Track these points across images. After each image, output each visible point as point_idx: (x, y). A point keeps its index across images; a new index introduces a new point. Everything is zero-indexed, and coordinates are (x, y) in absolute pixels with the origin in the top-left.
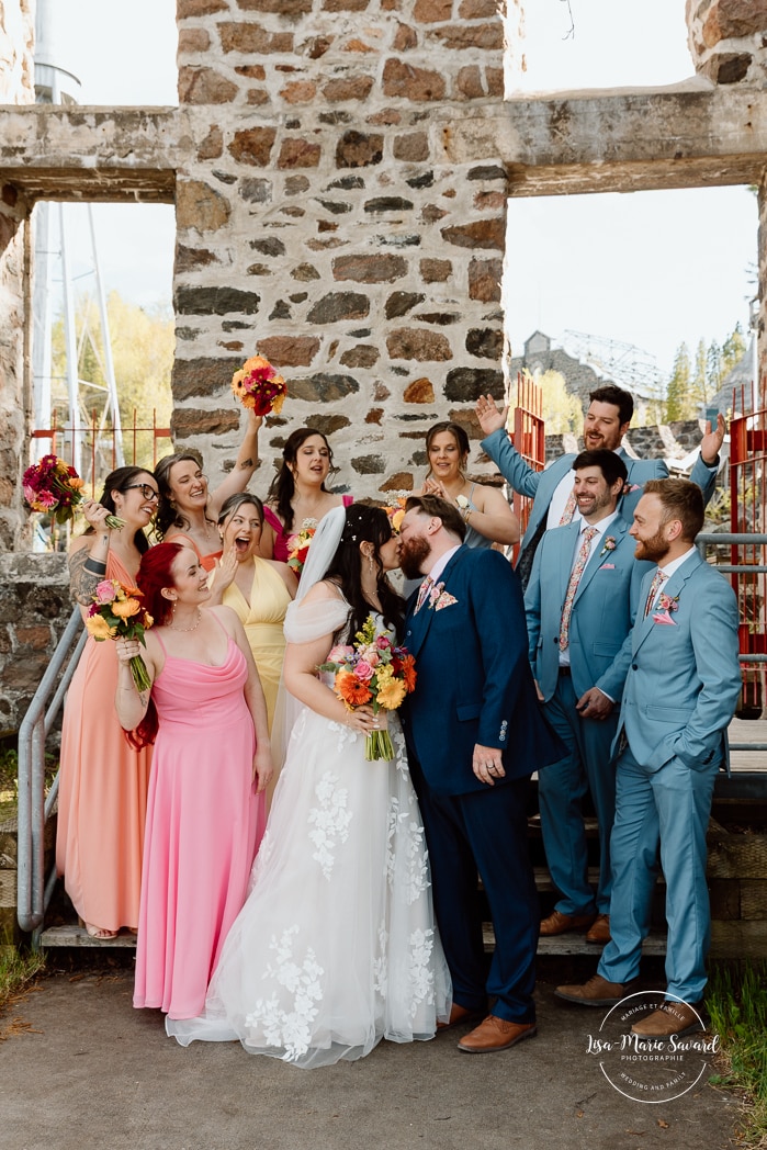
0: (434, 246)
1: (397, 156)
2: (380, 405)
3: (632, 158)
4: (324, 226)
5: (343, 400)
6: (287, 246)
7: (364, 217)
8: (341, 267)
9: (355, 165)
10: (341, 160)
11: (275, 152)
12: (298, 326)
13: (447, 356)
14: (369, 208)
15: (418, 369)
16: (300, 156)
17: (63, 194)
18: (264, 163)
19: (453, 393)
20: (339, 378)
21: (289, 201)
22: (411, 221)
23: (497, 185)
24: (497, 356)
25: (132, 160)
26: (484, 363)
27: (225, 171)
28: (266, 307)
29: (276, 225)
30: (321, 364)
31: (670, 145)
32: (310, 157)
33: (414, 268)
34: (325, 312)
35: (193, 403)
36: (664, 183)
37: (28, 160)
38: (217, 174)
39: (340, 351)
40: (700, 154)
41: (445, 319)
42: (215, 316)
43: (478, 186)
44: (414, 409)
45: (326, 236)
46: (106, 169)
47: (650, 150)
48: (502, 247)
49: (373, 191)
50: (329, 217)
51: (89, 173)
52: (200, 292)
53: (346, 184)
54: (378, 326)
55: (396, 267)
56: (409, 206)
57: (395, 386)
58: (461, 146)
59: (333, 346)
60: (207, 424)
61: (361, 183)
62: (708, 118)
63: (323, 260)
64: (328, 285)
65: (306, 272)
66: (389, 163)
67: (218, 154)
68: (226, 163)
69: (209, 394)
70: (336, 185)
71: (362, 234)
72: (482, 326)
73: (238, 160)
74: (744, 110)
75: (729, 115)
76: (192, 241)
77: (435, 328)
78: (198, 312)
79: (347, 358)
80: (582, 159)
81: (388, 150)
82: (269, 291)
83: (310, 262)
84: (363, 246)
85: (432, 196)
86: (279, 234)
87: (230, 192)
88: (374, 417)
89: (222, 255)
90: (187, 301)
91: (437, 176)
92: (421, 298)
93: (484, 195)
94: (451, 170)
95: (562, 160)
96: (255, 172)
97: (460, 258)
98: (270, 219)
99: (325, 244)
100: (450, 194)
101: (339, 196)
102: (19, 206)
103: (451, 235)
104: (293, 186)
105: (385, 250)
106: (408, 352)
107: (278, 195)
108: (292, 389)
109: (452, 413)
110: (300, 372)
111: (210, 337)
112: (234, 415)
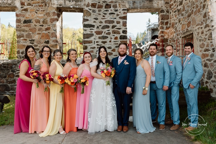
0: (118, 19)
1: (113, 7)
2: (111, 40)
3: (143, 8)
4: (103, 16)
5: (106, 39)
6: (99, 19)
7: (109, 15)
8: (106, 22)
9: (107, 8)
10: (106, 8)
11: (97, 6)
12: (100, 29)
13: (120, 34)
14: (109, 14)
15: (116, 35)
17: (67, 11)
18: (95, 8)
19: (121, 38)
20: (106, 36)
21: (99, 13)
22: (115, 16)
23: (126, 11)
24: (126, 34)
25: (77, 7)
27: (90, 9)
28: (96, 27)
29: (97, 16)
30: (103, 34)
31: (148, 7)
32: (101, 7)
33: (115, 22)
34: (104, 27)
35: (86, 40)
37: (63, 6)
38: (89, 9)
39: (106, 33)
40: (152, 8)
41: (119, 29)
42: (89, 28)
43: (124, 11)
44: (115, 40)
45: (104, 17)
46: (74, 8)
47: (145, 7)
48: (126, 19)
49: (110, 12)
50: (104, 15)
51: (71, 8)
52: (87, 25)
53: (106, 11)
54: (111, 30)
55: (113, 22)
56: (115, 14)
57: (113, 37)
58: (121, 6)
59: (105, 32)
60: (88, 42)
61: (108, 11)
62: (153, 4)
63: (103, 21)
64: (104, 24)
65: (101, 22)
66: (112, 8)
67: (89, 6)
68: (90, 7)
69: (88, 38)
70: (105, 11)
71: (108, 17)
72: (124, 30)
73: (92, 7)
74: (157, 3)
75: (155, 3)
76: (86, 18)
77: (118, 30)
78: (87, 27)
79: (107, 34)
80: (137, 8)
81: (112, 6)
82: (96, 25)
83: (102, 21)
84: (109, 19)
85: (118, 13)
86: (97, 17)
87: (91, 11)
88: (110, 41)
89: (90, 20)
90: (85, 26)
91: (118, 10)
92: (116, 26)
93: (124, 13)
94: (120, 9)
95: (134, 8)
96: (94, 9)
97: (121, 21)
98: (96, 15)
99: (104, 19)
100: (120, 12)
101: (105, 12)
102: (61, 13)
103: (120, 18)
104: (99, 11)
105: (111, 20)
106: (115, 33)
107: (97, 12)
108: (99, 38)
109: (120, 41)
110: (100, 36)
111: (88, 30)
112: (92, 41)
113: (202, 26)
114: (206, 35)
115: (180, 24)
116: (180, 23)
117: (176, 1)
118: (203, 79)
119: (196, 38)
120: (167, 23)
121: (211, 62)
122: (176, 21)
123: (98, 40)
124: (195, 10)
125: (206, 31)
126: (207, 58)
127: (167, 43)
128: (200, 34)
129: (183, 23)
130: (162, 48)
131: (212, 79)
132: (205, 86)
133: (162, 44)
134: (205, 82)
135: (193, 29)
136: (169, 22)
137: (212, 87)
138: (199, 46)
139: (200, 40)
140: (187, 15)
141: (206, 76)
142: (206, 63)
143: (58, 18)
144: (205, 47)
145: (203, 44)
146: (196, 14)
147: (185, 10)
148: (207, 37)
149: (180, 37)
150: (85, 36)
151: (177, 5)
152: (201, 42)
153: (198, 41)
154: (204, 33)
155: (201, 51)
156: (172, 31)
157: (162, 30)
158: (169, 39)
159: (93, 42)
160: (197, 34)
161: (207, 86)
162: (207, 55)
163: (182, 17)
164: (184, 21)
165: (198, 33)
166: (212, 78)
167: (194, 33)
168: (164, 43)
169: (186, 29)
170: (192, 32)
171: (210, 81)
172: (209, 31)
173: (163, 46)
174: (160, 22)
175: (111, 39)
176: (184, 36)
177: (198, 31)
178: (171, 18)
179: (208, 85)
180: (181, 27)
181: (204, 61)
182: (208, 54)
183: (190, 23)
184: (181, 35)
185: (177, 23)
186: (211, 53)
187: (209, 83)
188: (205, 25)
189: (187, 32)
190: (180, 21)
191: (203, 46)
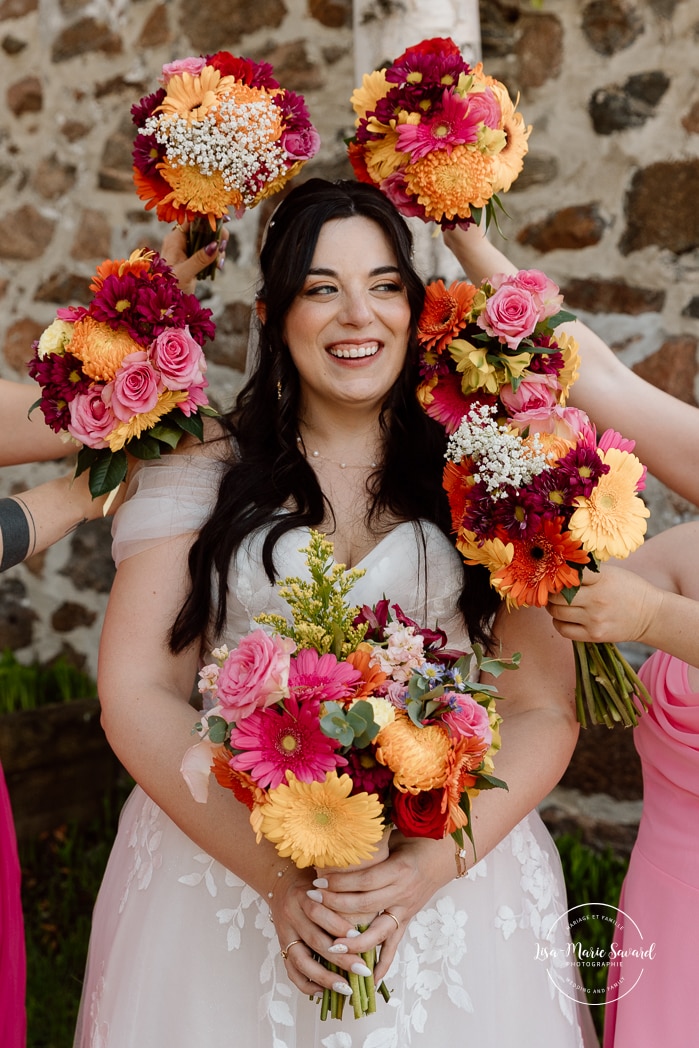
114: (74, 131)
125: (80, 96)
132: (46, 644)
134: (46, 613)
141: (58, 557)
144: (57, 258)
145: (25, 215)
148: (86, 154)
154: (49, 102)
172: (111, 100)
179: (81, 639)
188: (57, 22)
191: (23, 243)
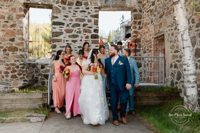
0: (89, 17)
1: (84, 5)
3: (116, 7)
4: (74, 14)
5: (77, 38)
6: (69, 17)
7: (80, 13)
8: (76, 20)
9: (78, 6)
10: (76, 5)
11: (67, 3)
12: (70, 28)
13: (91, 33)
14: (80, 12)
15: (87, 34)
16: (71, 4)
17: (34, 7)
18: (65, 5)
19: (92, 38)
20: (76, 35)
21: (69, 10)
22: (86, 14)
23: (98, 10)
24: (98, 33)
25: (46, 3)
26: (96, 34)
27: (60, 5)
28: (66, 25)
29: (67, 13)
30: (73, 33)
31: (121, 6)
32: (72, 4)
33: (86, 20)
34: (74, 26)
35: (55, 38)
36: (119, 10)
37: (30, 2)
38: (59, 6)
39: (76, 31)
40: (124, 7)
41: (91, 27)
42: (58, 26)
43: (95, 10)
45: (74, 15)
46: (42, 4)
47: (118, 6)
48: (98, 18)
49: (81, 9)
50: (75, 13)
51: (40, 4)
52: (56, 22)
53: (77, 8)
54: (82, 28)
55: (84, 20)
56: (86, 12)
57: (84, 36)
58: (93, 4)
59: (75, 31)
60: (57, 41)
61: (79, 8)
62: (125, 2)
63: (74, 19)
64: (74, 22)
65: (71, 20)
66: (83, 6)
67: (59, 3)
68: (60, 4)
69: (58, 37)
70: (76, 8)
71: (79, 15)
72: (96, 29)
73: (62, 4)
74: (130, 1)
75: (128, 2)
76: (55, 15)
77: (89, 29)
78: (56, 25)
79: (77, 32)
80: (109, 7)
81: (83, 4)
82: (67, 22)
83: (72, 19)
84: (79, 17)
85: (89, 11)
86: (67, 15)
87: (61, 8)
88: (81, 40)
89: (59, 17)
90: (54, 23)
91: (90, 8)
92: (88, 24)
93: (96, 11)
94: (92, 7)
95: (106, 7)
96: (64, 6)
97: (93, 19)
98: (66, 13)
99: (74, 16)
100: (91, 10)
101: (76, 10)
102: (28, 8)
103: (92, 16)
104: (70, 8)
105: (82, 18)
106: (86, 32)
107: (67, 9)
108: (69, 36)
109: (92, 40)
110: (71, 34)
111: (58, 29)
112: (61, 40)
113: (172, 28)
114: (176, 37)
115: (152, 25)
116: (152, 23)
117: (149, 1)
118: (173, 79)
119: (167, 40)
120: (140, 23)
121: (180, 63)
122: (148, 21)
123: (67, 39)
124: (166, 11)
125: (176, 33)
126: (176, 59)
127: (140, 43)
128: (171, 36)
129: (155, 24)
130: (134, 48)
131: (181, 80)
132: (175, 86)
133: (134, 44)
134: (175, 83)
135: (165, 30)
136: (142, 22)
137: (181, 88)
138: (169, 47)
139: (171, 42)
140: (159, 16)
141: (176, 77)
142: (176, 64)
143: (25, 14)
144: (175, 49)
146: (167, 16)
147: (157, 11)
149: (152, 38)
150: (54, 34)
151: (149, 5)
152: (172, 44)
153: (168, 42)
154: (174, 34)
155: (171, 52)
156: (145, 31)
157: (135, 30)
158: (142, 39)
159: (63, 40)
160: (168, 36)
161: (177, 87)
162: (177, 57)
163: (154, 18)
164: (156, 21)
165: (169, 34)
166: (181, 78)
167: (165, 34)
168: (136, 44)
169: (158, 30)
170: (163, 34)
171: (179, 81)
173: (136, 46)
174: (133, 21)
175: (82, 38)
176: (156, 37)
177: (169, 33)
178: (144, 18)
179: (177, 85)
180: (153, 28)
181: (174, 62)
182: (178, 55)
183: (161, 24)
184: (153, 36)
185: (150, 23)
186: (180, 54)
187: (179, 83)
188: (175, 27)
189: (158, 33)
190: (152, 22)
191: (173, 47)
